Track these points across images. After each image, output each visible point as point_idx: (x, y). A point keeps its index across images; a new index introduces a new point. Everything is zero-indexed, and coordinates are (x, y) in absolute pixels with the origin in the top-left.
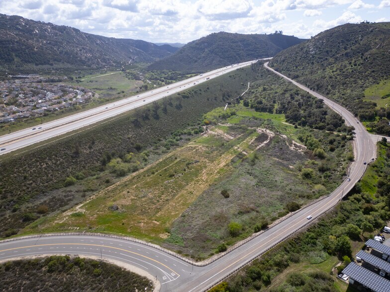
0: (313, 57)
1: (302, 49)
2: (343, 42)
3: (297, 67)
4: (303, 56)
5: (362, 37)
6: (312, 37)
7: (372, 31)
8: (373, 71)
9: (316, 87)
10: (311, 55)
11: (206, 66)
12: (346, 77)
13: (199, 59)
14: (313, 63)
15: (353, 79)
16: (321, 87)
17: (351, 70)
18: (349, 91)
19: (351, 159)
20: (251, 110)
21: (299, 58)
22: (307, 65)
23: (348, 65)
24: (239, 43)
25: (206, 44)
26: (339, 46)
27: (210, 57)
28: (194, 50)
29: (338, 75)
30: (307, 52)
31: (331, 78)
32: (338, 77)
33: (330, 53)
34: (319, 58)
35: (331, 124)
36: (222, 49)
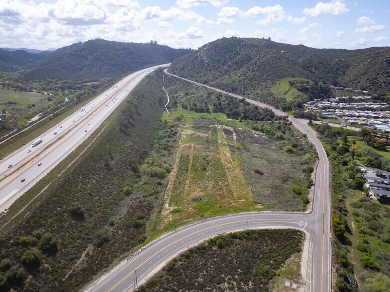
0: (208, 65)
1: (196, 58)
2: (227, 53)
3: (198, 74)
4: (200, 64)
5: (240, 49)
6: (199, 48)
7: (245, 45)
8: (268, 75)
9: (231, 90)
10: (206, 63)
11: (96, 74)
12: (251, 80)
13: (84, 66)
14: (210, 70)
15: (256, 82)
16: (236, 89)
17: (253, 75)
18: (259, 91)
19: (305, 136)
20: (191, 112)
21: (197, 66)
22: (206, 72)
23: (248, 71)
24: (122, 51)
25: (87, 51)
26: (225, 56)
27: (96, 65)
28: (75, 57)
29: (245, 79)
30: (202, 61)
31: (240, 81)
32: (245, 80)
33: (220, 62)
34: (213, 66)
35: (268, 115)
36: (108, 56)
